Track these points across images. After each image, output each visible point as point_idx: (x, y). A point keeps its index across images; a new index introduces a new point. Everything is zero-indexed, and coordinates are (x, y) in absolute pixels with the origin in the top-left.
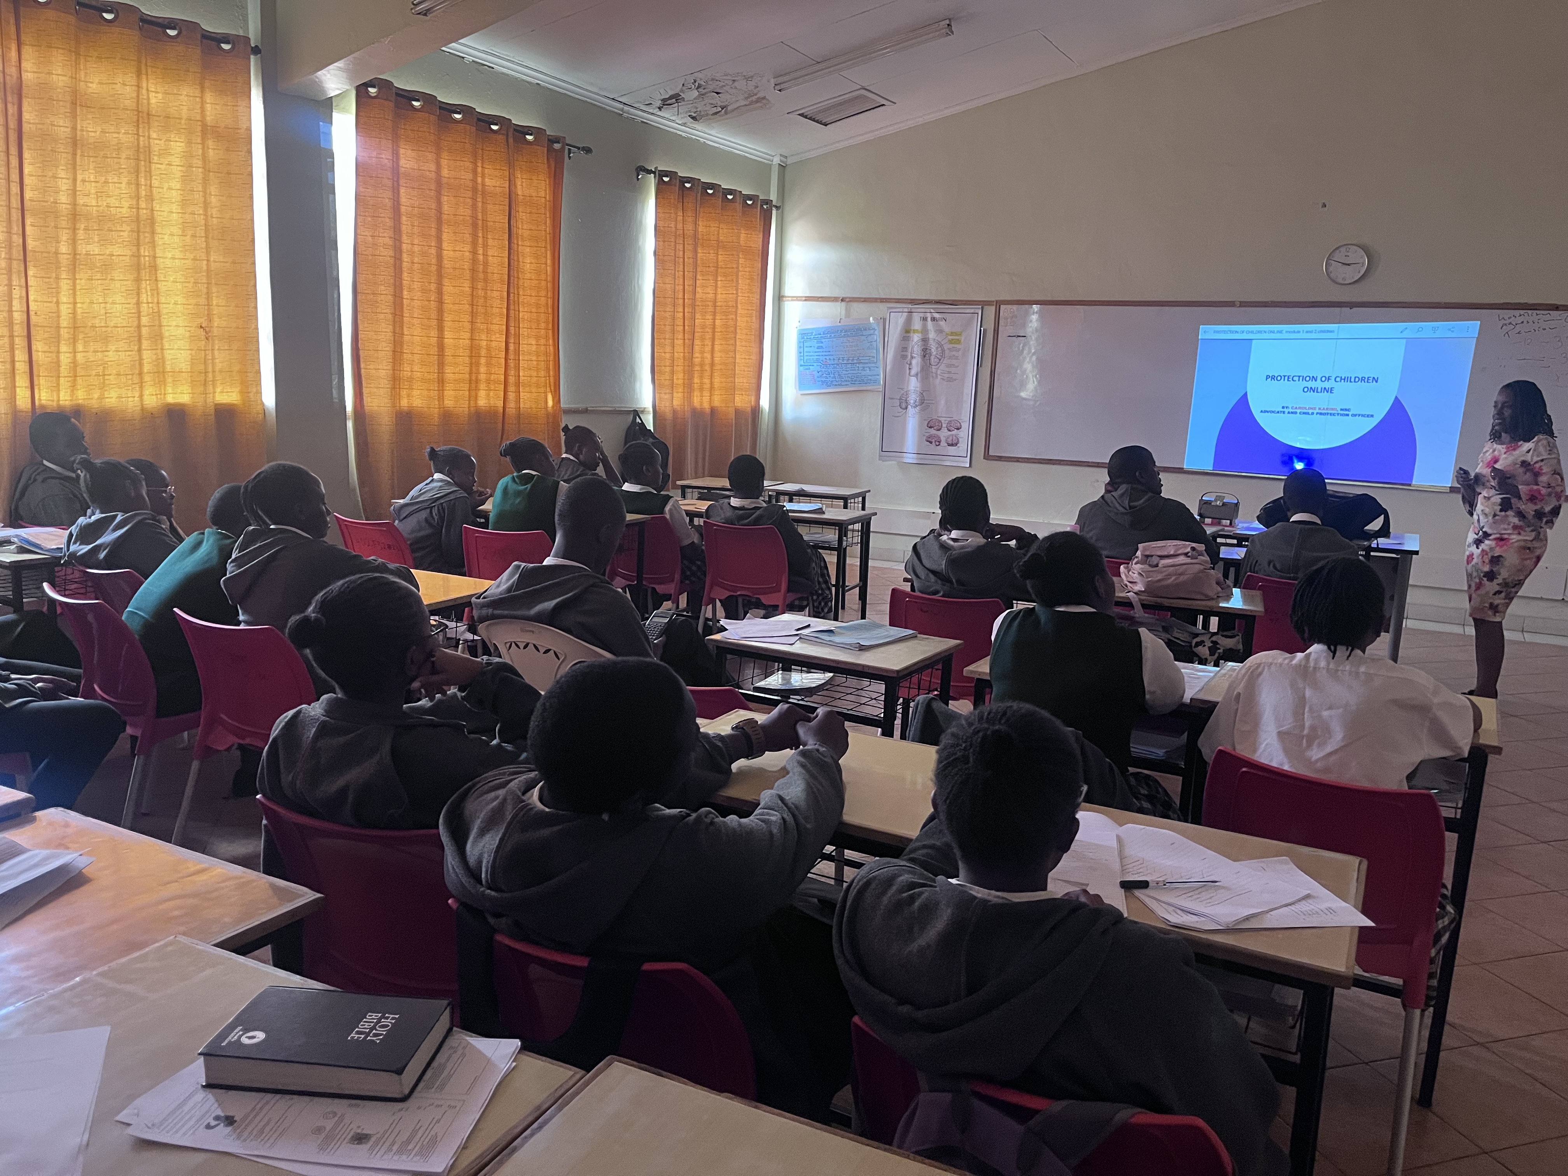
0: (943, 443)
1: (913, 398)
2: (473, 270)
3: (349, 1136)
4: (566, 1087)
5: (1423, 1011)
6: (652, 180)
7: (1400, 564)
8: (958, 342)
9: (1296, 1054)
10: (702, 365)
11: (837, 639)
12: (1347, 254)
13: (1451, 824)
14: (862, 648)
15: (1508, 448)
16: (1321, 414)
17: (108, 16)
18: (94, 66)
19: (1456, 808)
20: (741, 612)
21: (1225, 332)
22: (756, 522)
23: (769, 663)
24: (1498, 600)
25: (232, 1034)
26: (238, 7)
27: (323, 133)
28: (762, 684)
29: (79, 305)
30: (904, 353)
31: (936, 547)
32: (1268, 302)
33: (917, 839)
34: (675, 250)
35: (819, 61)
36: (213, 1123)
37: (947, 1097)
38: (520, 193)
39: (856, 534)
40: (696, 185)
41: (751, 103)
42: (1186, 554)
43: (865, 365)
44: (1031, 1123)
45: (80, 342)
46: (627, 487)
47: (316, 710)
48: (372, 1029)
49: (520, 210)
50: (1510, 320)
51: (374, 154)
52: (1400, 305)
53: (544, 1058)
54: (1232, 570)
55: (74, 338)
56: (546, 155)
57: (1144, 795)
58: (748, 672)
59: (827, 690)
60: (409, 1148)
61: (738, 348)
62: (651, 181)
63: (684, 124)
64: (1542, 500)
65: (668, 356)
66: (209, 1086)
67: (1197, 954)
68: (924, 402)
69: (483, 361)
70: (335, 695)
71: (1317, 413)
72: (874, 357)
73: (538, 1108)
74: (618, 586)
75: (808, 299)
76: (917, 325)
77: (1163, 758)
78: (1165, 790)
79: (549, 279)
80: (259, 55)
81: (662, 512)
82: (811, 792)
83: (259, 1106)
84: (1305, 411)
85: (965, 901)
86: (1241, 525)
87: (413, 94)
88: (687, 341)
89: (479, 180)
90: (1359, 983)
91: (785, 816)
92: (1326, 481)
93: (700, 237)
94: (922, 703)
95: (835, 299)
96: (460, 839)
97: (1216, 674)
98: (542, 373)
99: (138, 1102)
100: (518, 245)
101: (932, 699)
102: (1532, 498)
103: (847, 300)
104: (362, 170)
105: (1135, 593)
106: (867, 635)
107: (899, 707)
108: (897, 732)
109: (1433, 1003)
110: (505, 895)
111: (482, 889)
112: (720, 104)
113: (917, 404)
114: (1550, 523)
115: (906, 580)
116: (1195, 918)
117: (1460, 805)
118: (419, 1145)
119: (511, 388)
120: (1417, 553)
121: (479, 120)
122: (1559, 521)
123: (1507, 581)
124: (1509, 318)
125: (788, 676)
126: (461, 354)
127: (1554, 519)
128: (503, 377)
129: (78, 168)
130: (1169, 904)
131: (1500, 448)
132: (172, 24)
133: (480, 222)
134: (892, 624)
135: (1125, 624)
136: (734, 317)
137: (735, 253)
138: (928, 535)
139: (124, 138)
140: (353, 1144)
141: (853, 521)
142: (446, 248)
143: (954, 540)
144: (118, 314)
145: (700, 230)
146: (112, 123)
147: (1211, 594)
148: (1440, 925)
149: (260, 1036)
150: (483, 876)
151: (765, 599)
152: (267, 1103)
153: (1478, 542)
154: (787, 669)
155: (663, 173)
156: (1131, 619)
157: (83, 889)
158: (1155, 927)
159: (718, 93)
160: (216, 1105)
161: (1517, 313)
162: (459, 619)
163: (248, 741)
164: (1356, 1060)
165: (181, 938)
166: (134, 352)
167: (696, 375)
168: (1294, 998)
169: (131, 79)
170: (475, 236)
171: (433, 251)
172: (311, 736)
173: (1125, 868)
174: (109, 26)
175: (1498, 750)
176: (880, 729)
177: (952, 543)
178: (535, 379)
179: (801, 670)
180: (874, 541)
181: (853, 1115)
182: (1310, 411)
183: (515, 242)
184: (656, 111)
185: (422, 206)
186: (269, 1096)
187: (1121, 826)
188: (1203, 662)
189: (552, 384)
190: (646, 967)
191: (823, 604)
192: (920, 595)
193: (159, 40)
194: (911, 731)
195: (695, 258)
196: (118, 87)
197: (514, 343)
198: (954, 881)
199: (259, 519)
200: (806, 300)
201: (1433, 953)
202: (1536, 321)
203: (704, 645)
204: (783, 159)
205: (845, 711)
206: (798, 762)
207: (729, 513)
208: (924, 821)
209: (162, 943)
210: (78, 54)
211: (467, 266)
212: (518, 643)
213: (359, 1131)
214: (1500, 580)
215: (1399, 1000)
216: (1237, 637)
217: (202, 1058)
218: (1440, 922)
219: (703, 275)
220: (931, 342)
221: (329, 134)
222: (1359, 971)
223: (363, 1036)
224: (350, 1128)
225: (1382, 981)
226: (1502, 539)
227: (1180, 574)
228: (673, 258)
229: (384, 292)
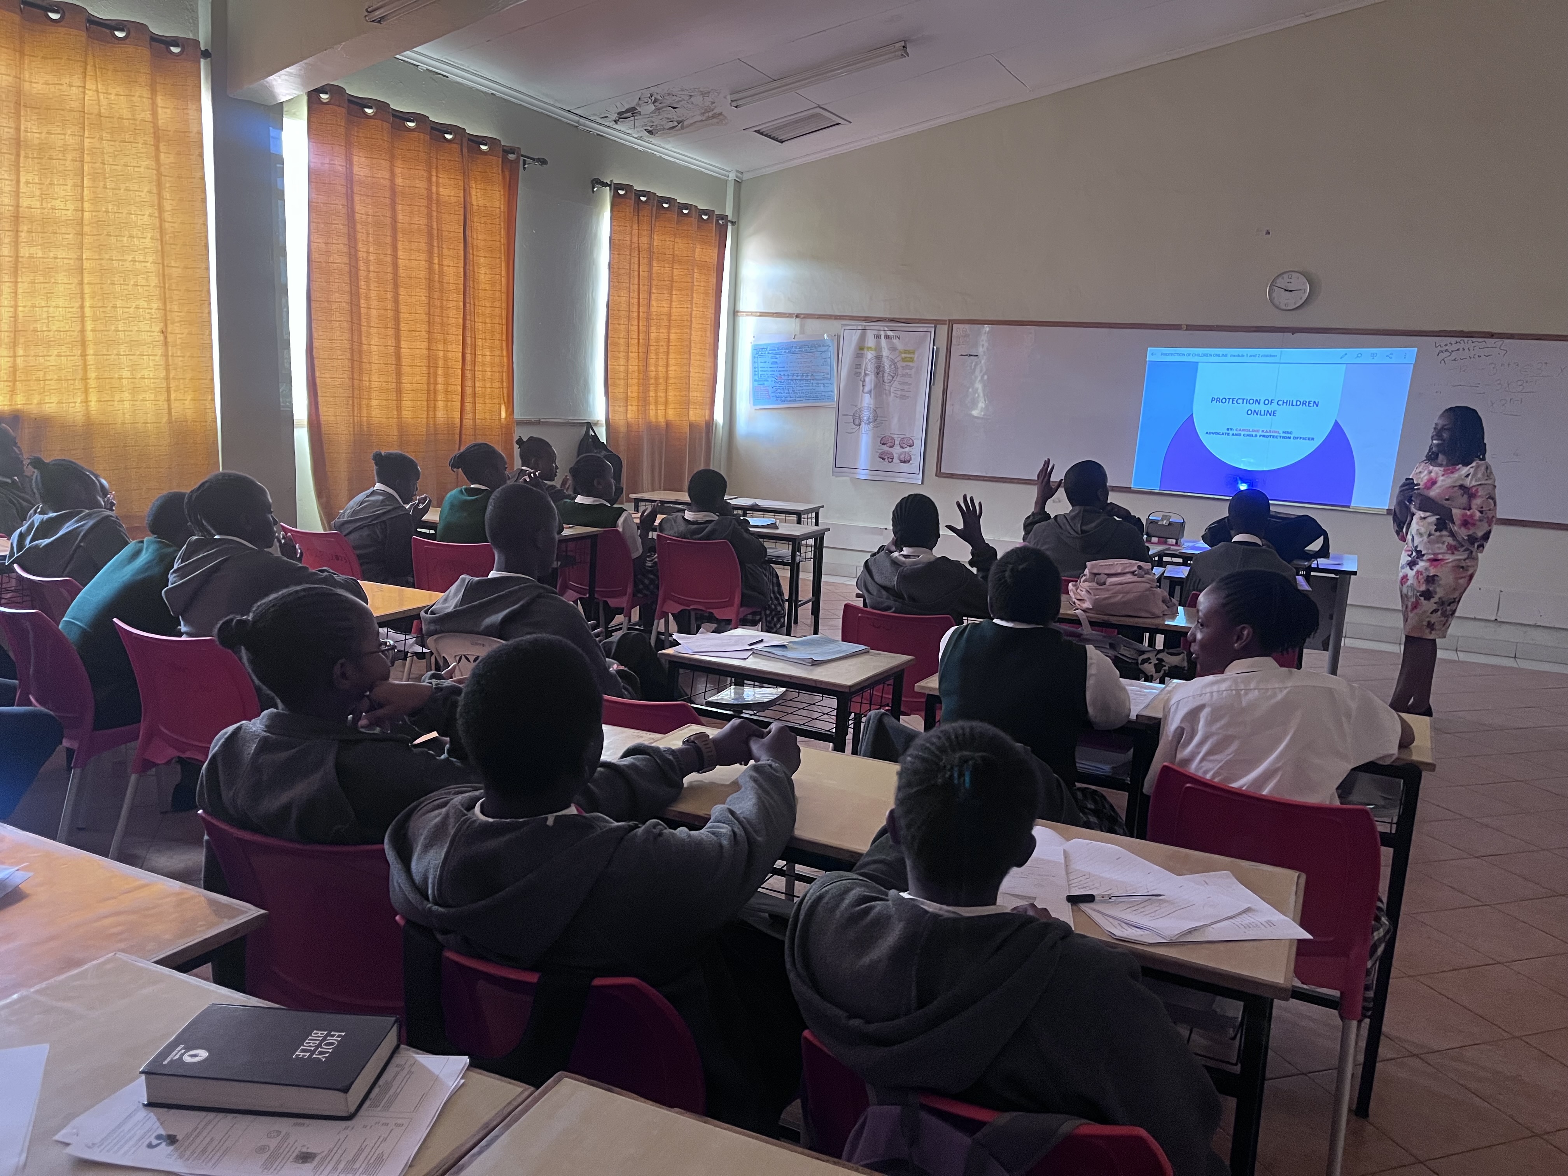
0: (896, 460)
1: (866, 415)
2: (430, 280)
3: (294, 1155)
4: (516, 1104)
5: (1360, 1022)
6: (607, 193)
7: (1339, 584)
8: (911, 360)
9: (1236, 1064)
10: (657, 379)
11: (790, 654)
12: (1289, 280)
13: (1386, 840)
14: (815, 663)
15: (1444, 471)
16: (1264, 436)
17: (54, 16)
18: (40, 66)
19: (1391, 823)
20: (694, 627)
21: (1172, 354)
22: (708, 537)
23: (722, 677)
24: (1434, 618)
25: (174, 1053)
26: (188, 10)
27: (273, 137)
28: (714, 699)
29: (20, 309)
30: (857, 370)
31: (888, 564)
32: (1213, 326)
33: (869, 854)
34: (630, 263)
35: (775, 78)
36: (155, 1142)
37: (896, 1110)
38: (474, 203)
39: (809, 549)
40: (652, 198)
41: (708, 118)
42: (1133, 573)
43: (819, 382)
44: (978, 1135)
45: (20, 346)
46: (580, 499)
47: (256, 726)
48: (317, 1047)
49: (475, 220)
50: (1446, 348)
51: (327, 161)
52: (1339, 331)
53: (493, 1075)
54: (1178, 588)
55: (14, 342)
56: (500, 166)
57: (1090, 809)
58: (701, 687)
59: (779, 704)
60: (355, 1167)
61: (692, 362)
62: (607, 195)
63: (640, 138)
64: (1474, 525)
65: (622, 368)
66: (150, 1105)
67: (1143, 968)
68: (878, 418)
69: (440, 371)
70: (276, 710)
71: (1260, 436)
72: (828, 374)
73: (487, 1124)
74: (569, 598)
75: (762, 314)
76: (871, 342)
77: (1110, 774)
78: (1111, 806)
79: (504, 289)
80: (209, 59)
81: (615, 525)
82: (763, 806)
83: (200, 1127)
84: (1249, 433)
85: (916, 915)
86: (1186, 544)
87: (366, 101)
88: (641, 354)
89: (434, 189)
90: (1297, 994)
91: (736, 829)
92: (1271, 502)
93: (655, 251)
94: (874, 718)
95: (789, 315)
96: (405, 857)
97: (1161, 691)
98: (497, 384)
99: (76, 1122)
100: (473, 255)
101: (883, 714)
102: (1465, 523)
103: (802, 316)
104: (314, 176)
105: (1083, 611)
106: (819, 650)
107: (851, 722)
108: (849, 747)
109: (1370, 1013)
110: (452, 910)
111: (429, 905)
112: (676, 118)
113: (871, 421)
114: (1482, 546)
115: (858, 596)
116: (1140, 932)
117: (1395, 820)
118: (366, 1162)
119: (468, 399)
120: (1355, 573)
121: (432, 128)
122: (1488, 545)
123: (1444, 599)
124: (1446, 345)
125: (741, 691)
126: (418, 364)
127: (1485, 543)
128: (459, 388)
129: (21, 169)
130: (1114, 918)
131: (1436, 471)
132: (120, 25)
133: (435, 232)
134: (844, 639)
135: (1074, 640)
136: (689, 331)
137: (690, 267)
138: (878, 552)
139: (70, 140)
140: (299, 1163)
141: (807, 537)
142: (401, 257)
143: (905, 556)
144: (61, 318)
145: (655, 244)
146: (59, 124)
147: (1158, 612)
148: (1377, 935)
149: (203, 1054)
150: (430, 892)
151: (718, 614)
152: (210, 1122)
153: (1412, 564)
154: (740, 683)
155: (619, 186)
156: (1079, 636)
157: (18, 905)
158: (1100, 940)
159: (674, 108)
160: (158, 1124)
161: (1453, 340)
162: (407, 631)
163: (188, 754)
164: (1295, 1071)
165: (120, 955)
166: (76, 357)
167: (652, 388)
168: (1235, 1009)
169: (77, 81)
170: (430, 245)
171: (389, 259)
172: (252, 751)
173: (1070, 883)
174: (55, 26)
175: (1431, 767)
176: (831, 744)
177: (903, 559)
178: (489, 390)
179: (754, 685)
180: (827, 556)
181: (802, 1131)
182: (1254, 434)
183: (471, 251)
184: (612, 124)
185: (377, 214)
186: (212, 1115)
187: (1068, 840)
188: (1149, 679)
189: (505, 395)
190: (597, 982)
191: (775, 619)
192: (871, 610)
193: (108, 43)
194: (863, 746)
195: (650, 271)
196: (64, 87)
197: (471, 354)
198: (905, 895)
199: (203, 529)
200: (760, 316)
201: (1369, 964)
202: (1471, 349)
203: (657, 660)
204: (739, 175)
205: (797, 726)
206: (751, 777)
207: (682, 527)
208: (874, 836)
209: (101, 960)
210: (22, 54)
211: (423, 274)
212: (468, 656)
213: (304, 1150)
214: (1436, 599)
215: (1335, 1012)
216: (1182, 655)
217: (143, 1077)
218: (1375, 934)
219: (657, 289)
220: (885, 360)
221: (279, 139)
222: (1298, 983)
223: (308, 1054)
224: (293, 1148)
225: (1319, 992)
226: (1436, 560)
227: (1128, 593)
228: (628, 271)
229: (339, 300)
